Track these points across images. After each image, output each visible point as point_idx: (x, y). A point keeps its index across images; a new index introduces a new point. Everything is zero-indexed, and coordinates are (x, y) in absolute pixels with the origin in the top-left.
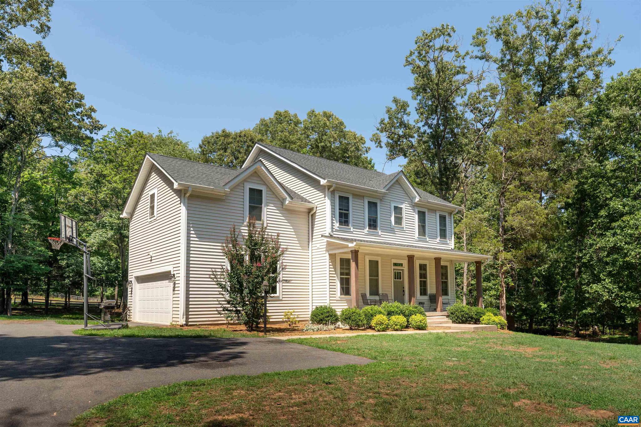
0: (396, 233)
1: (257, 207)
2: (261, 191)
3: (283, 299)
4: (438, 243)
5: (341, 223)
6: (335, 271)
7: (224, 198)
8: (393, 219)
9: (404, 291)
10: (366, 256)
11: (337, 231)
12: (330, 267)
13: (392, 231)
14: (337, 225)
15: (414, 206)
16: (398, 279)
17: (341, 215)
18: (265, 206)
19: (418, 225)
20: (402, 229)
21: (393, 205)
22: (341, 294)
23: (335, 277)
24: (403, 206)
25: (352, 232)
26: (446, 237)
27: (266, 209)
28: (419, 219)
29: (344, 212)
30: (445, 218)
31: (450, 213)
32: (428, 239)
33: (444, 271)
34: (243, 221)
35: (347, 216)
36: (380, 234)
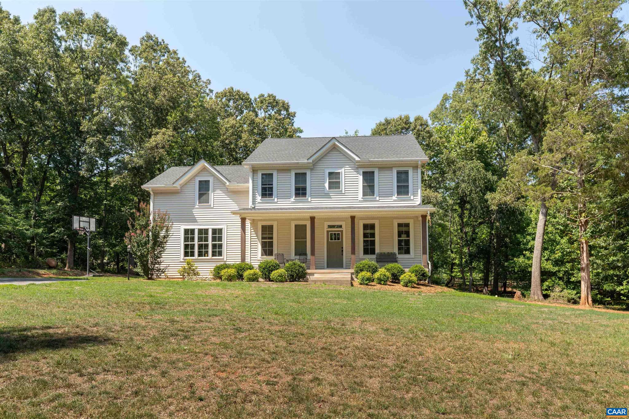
0: (332, 197)
1: (206, 193)
2: (208, 182)
3: (227, 261)
4: (395, 201)
5: (264, 195)
6: (257, 236)
7: (180, 191)
8: (327, 185)
9: (342, 251)
10: (292, 222)
11: (259, 203)
12: (252, 233)
13: (327, 196)
14: (259, 198)
15: (357, 167)
16: (335, 239)
17: (264, 189)
18: (211, 192)
19: (363, 186)
20: (341, 193)
21: (327, 171)
22: (262, 255)
23: (256, 241)
24: (342, 171)
25: (276, 203)
26: (407, 193)
27: (212, 194)
28: (365, 180)
29: (267, 186)
30: (407, 173)
31: (415, 167)
32: (378, 198)
33: (404, 229)
34: (194, 205)
35: (271, 189)
36: (309, 200)
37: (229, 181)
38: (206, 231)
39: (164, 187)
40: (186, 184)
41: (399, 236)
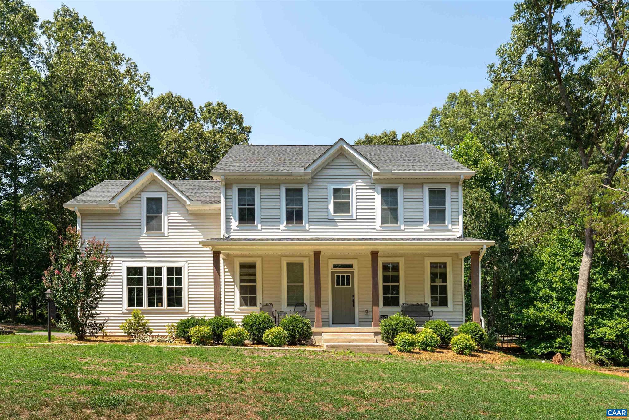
0: (338, 224)
1: (157, 217)
2: (160, 199)
4: (426, 231)
5: (241, 220)
6: (233, 278)
7: (119, 212)
8: (331, 207)
9: (354, 300)
10: (282, 258)
11: (235, 231)
12: (226, 274)
13: (332, 222)
14: (235, 224)
15: (374, 182)
16: (343, 284)
17: (242, 211)
18: (165, 215)
19: (383, 209)
20: (351, 219)
21: (332, 187)
22: (241, 305)
23: (233, 285)
24: (352, 187)
25: (260, 231)
26: (443, 220)
27: (166, 217)
28: (384, 201)
29: (247, 207)
30: (442, 192)
31: (455, 184)
32: (402, 227)
33: (438, 271)
34: (141, 232)
35: (252, 212)
36: (307, 228)
37: (190, 199)
38: (159, 270)
39: (97, 206)
40: (127, 203)
41: (433, 281)
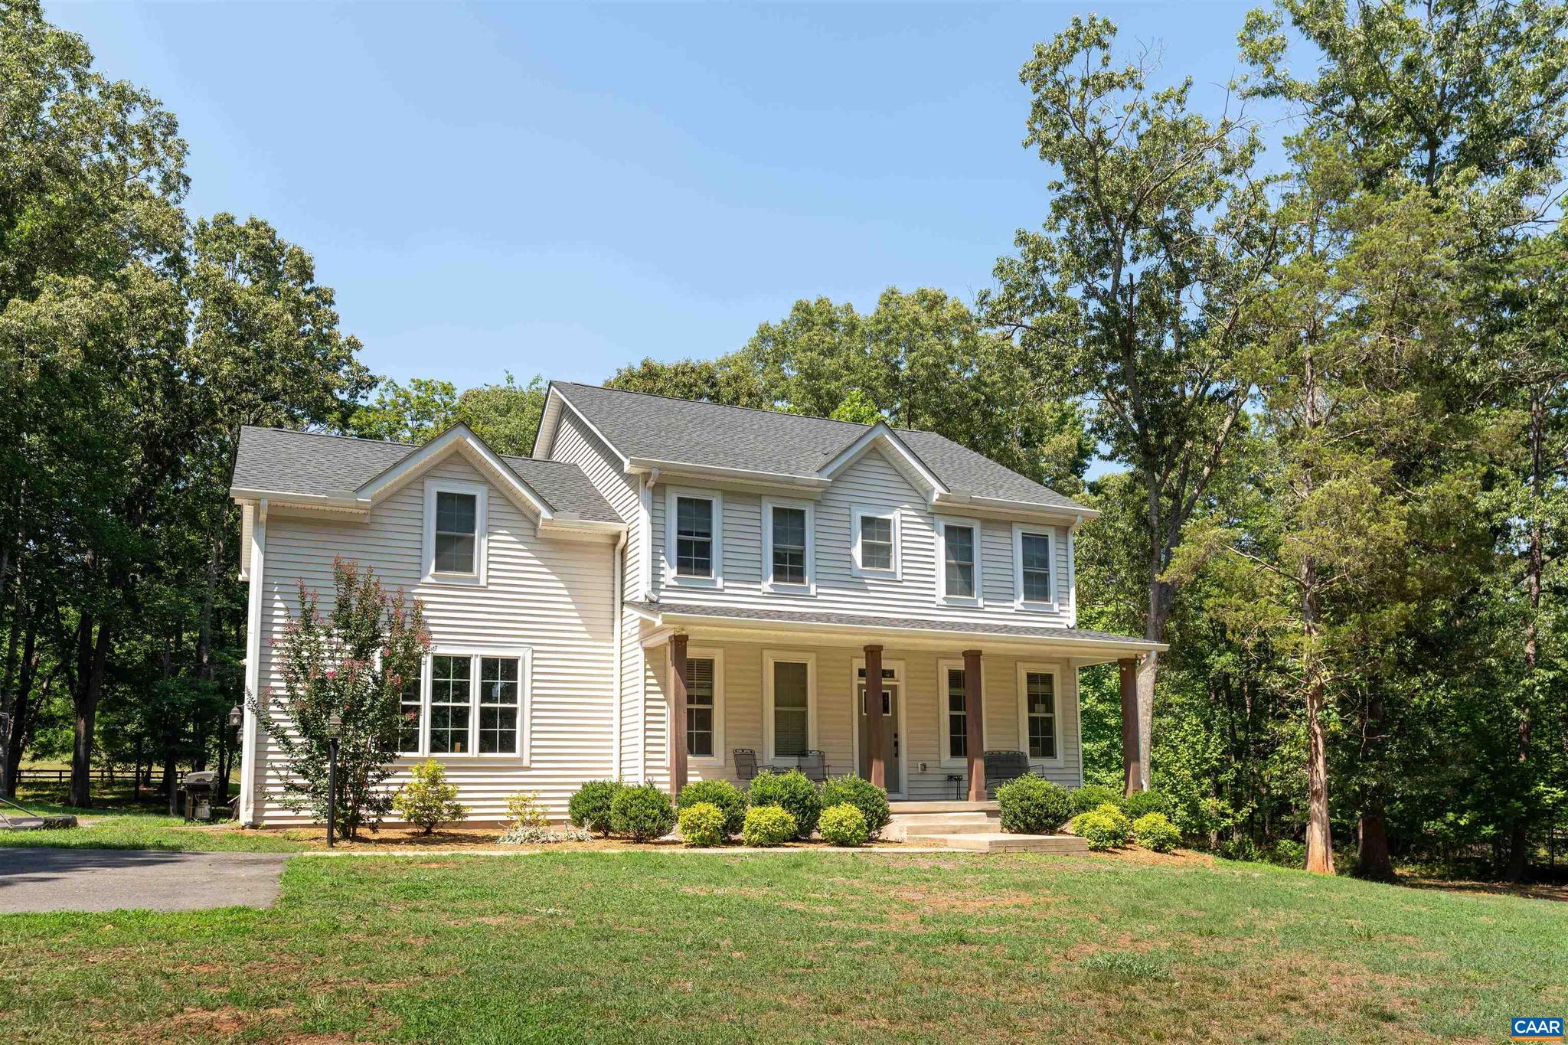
0: (870, 588)
1: (459, 539)
2: (470, 500)
3: (534, 765)
4: (1019, 612)
5: (683, 566)
6: (664, 692)
7: (367, 520)
8: (858, 552)
9: (896, 744)
10: (766, 652)
11: (670, 589)
12: (649, 681)
13: (857, 583)
14: (670, 573)
15: (932, 510)
17: (683, 547)
18: (482, 536)
19: (948, 565)
20: (892, 580)
21: (859, 514)
23: (663, 707)
24: (894, 516)
25: (720, 592)
26: (1045, 594)
27: (484, 542)
28: (950, 549)
29: (694, 538)
30: (1043, 541)
31: (1064, 530)
32: (981, 603)
33: (1040, 689)
34: (421, 573)
35: (705, 549)
36: (813, 592)
37: (552, 509)
38: (462, 665)
40: (388, 500)
41: (1031, 709)
